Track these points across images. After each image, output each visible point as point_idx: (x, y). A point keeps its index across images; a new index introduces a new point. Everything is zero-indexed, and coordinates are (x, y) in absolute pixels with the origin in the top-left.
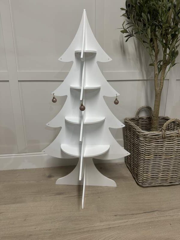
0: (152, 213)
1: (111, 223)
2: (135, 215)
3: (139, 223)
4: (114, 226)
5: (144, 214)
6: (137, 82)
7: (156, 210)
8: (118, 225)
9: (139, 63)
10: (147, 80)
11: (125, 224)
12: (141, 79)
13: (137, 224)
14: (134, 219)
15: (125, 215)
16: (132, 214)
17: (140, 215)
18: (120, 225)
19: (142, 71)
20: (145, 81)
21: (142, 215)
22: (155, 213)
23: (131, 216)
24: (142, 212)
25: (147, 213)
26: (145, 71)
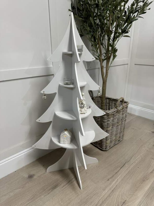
0: (124, 166)
1: (111, 187)
2: (118, 173)
3: (124, 176)
7: (125, 163)
11: (118, 182)
13: (124, 178)
14: (120, 176)
15: (113, 176)
16: (116, 173)
21: (121, 170)
22: (126, 165)
24: (120, 168)
25: (122, 168)
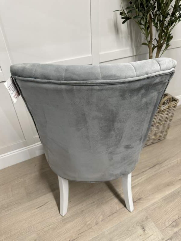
0: (154, 167)
2: (145, 172)
3: (150, 177)
4: (135, 185)
5: (150, 170)
6: (128, 58)
7: (156, 164)
8: (136, 184)
9: (130, 39)
10: (136, 56)
11: (141, 181)
12: (132, 55)
13: (148, 178)
15: (138, 174)
16: (143, 172)
17: (147, 171)
18: (138, 183)
19: (132, 47)
20: (134, 57)
21: (149, 170)
22: (157, 167)
23: (142, 173)
24: (148, 168)
26: (135, 47)
